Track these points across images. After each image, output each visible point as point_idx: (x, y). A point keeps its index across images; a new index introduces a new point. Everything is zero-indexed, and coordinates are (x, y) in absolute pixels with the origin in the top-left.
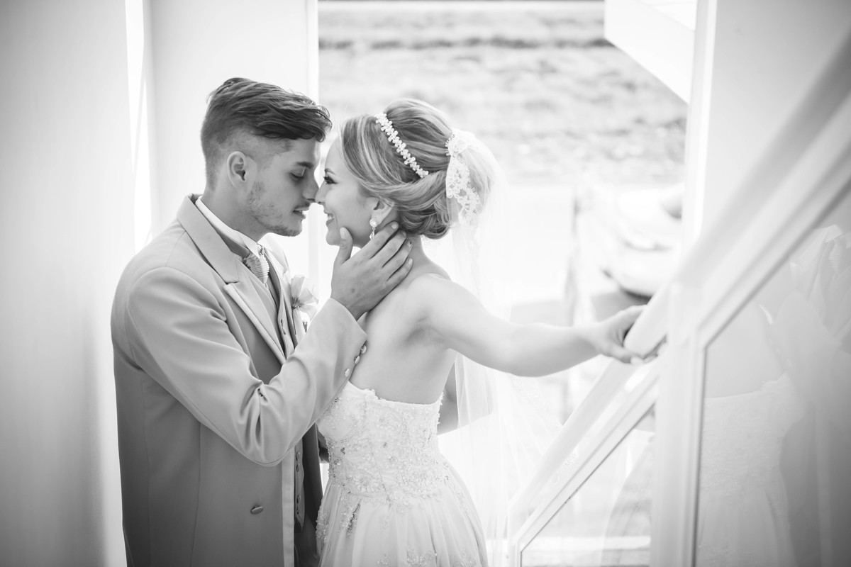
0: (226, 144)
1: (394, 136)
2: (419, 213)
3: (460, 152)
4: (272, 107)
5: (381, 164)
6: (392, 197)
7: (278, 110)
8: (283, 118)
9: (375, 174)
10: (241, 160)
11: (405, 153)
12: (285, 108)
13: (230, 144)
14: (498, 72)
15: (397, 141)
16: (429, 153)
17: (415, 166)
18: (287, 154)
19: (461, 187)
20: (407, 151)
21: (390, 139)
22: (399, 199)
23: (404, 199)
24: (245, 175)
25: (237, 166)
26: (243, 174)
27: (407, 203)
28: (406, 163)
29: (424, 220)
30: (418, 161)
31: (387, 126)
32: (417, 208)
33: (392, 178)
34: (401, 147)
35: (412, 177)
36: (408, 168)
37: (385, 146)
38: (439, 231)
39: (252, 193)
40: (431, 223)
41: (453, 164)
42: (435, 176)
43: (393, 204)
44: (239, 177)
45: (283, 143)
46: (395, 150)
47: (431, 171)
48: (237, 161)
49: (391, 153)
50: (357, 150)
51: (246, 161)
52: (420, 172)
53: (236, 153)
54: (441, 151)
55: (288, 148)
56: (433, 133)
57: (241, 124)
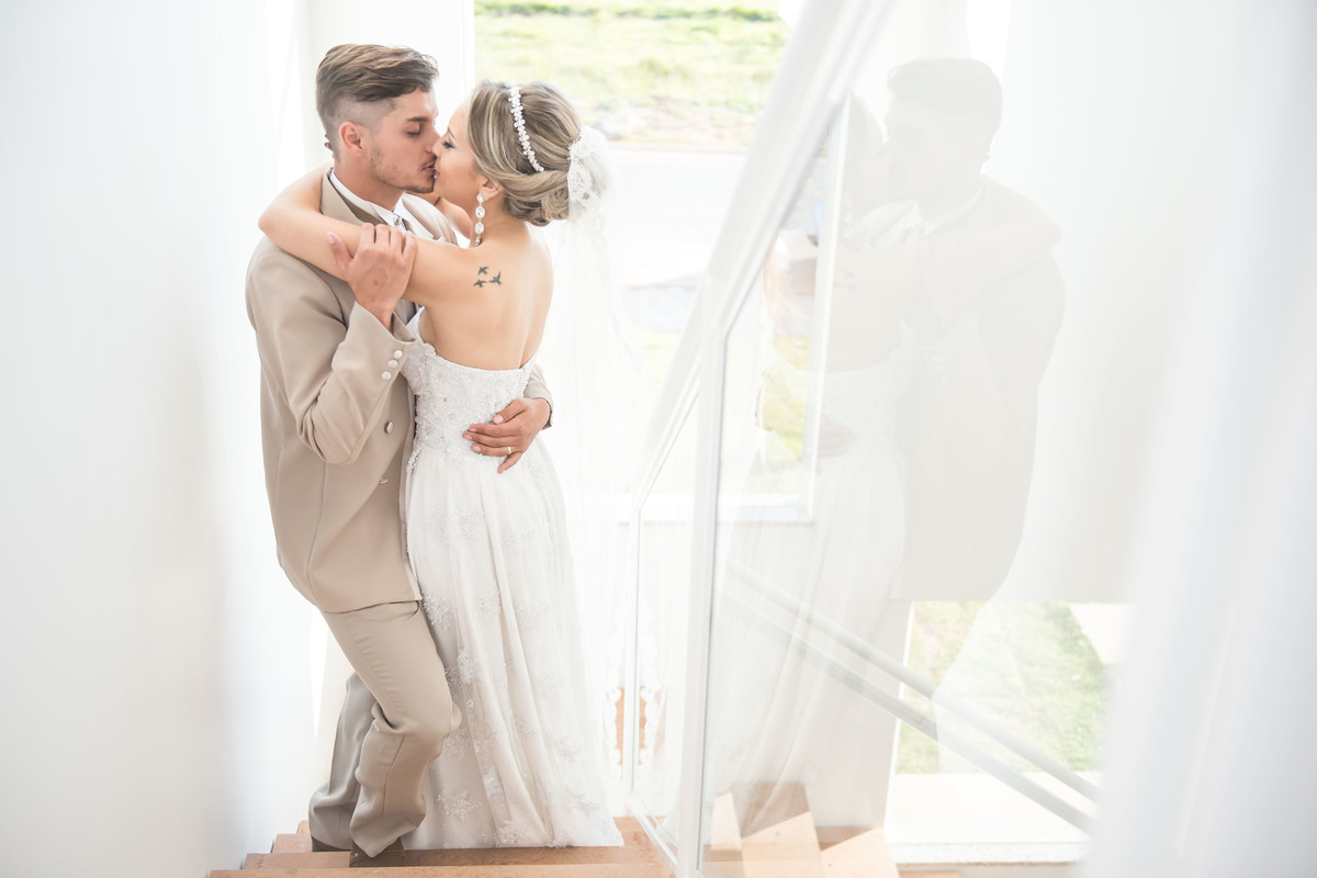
0: (336, 117)
1: (520, 123)
2: (525, 203)
3: (581, 157)
4: (367, 69)
5: (500, 148)
6: (503, 183)
7: (373, 71)
8: (380, 78)
9: (492, 155)
10: (353, 130)
11: (526, 145)
12: (378, 67)
13: (339, 116)
14: (731, 43)
15: (522, 130)
16: (550, 151)
17: (532, 159)
18: (394, 112)
19: (584, 191)
20: (528, 143)
21: (516, 125)
22: (509, 186)
23: (513, 187)
24: (361, 144)
25: (350, 136)
26: (357, 142)
27: (515, 192)
28: (525, 153)
29: (529, 211)
30: (537, 155)
31: (517, 111)
32: (525, 199)
33: (507, 165)
34: (524, 137)
35: (528, 169)
36: (526, 159)
37: (509, 131)
38: (542, 222)
39: (372, 160)
40: (536, 214)
41: (574, 167)
42: (551, 173)
43: (501, 188)
44: (355, 147)
45: (385, 103)
46: (517, 138)
47: (547, 168)
48: (348, 132)
49: (513, 140)
50: (482, 126)
51: (358, 129)
52: (536, 166)
53: (346, 123)
54: (561, 151)
55: (393, 107)
56: (560, 131)
57: (341, 94)
